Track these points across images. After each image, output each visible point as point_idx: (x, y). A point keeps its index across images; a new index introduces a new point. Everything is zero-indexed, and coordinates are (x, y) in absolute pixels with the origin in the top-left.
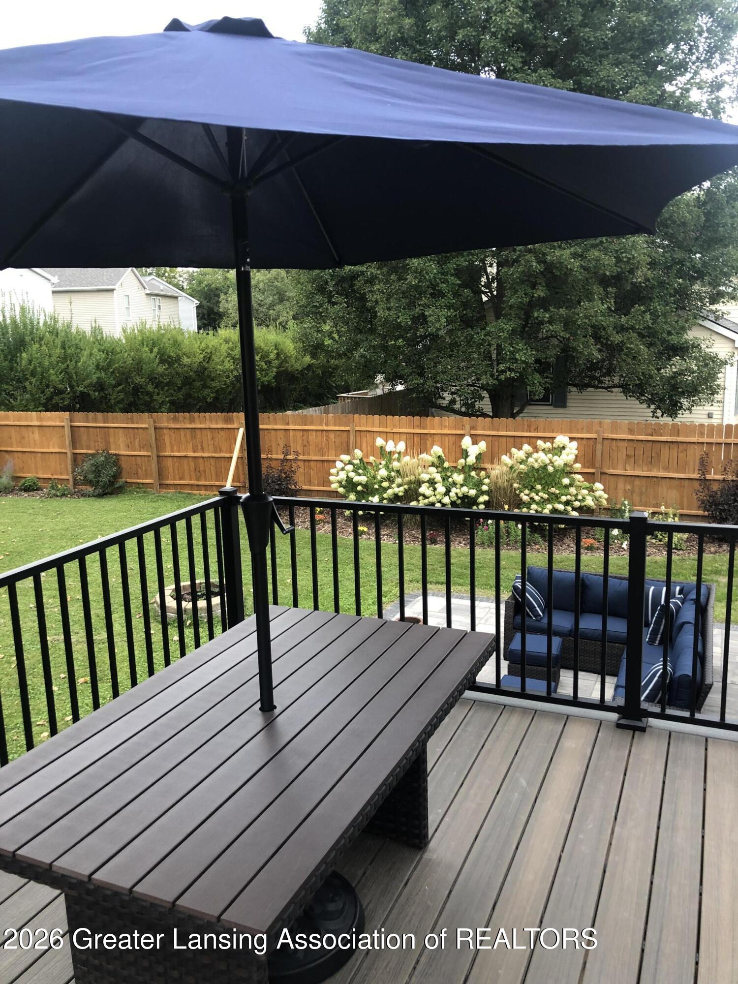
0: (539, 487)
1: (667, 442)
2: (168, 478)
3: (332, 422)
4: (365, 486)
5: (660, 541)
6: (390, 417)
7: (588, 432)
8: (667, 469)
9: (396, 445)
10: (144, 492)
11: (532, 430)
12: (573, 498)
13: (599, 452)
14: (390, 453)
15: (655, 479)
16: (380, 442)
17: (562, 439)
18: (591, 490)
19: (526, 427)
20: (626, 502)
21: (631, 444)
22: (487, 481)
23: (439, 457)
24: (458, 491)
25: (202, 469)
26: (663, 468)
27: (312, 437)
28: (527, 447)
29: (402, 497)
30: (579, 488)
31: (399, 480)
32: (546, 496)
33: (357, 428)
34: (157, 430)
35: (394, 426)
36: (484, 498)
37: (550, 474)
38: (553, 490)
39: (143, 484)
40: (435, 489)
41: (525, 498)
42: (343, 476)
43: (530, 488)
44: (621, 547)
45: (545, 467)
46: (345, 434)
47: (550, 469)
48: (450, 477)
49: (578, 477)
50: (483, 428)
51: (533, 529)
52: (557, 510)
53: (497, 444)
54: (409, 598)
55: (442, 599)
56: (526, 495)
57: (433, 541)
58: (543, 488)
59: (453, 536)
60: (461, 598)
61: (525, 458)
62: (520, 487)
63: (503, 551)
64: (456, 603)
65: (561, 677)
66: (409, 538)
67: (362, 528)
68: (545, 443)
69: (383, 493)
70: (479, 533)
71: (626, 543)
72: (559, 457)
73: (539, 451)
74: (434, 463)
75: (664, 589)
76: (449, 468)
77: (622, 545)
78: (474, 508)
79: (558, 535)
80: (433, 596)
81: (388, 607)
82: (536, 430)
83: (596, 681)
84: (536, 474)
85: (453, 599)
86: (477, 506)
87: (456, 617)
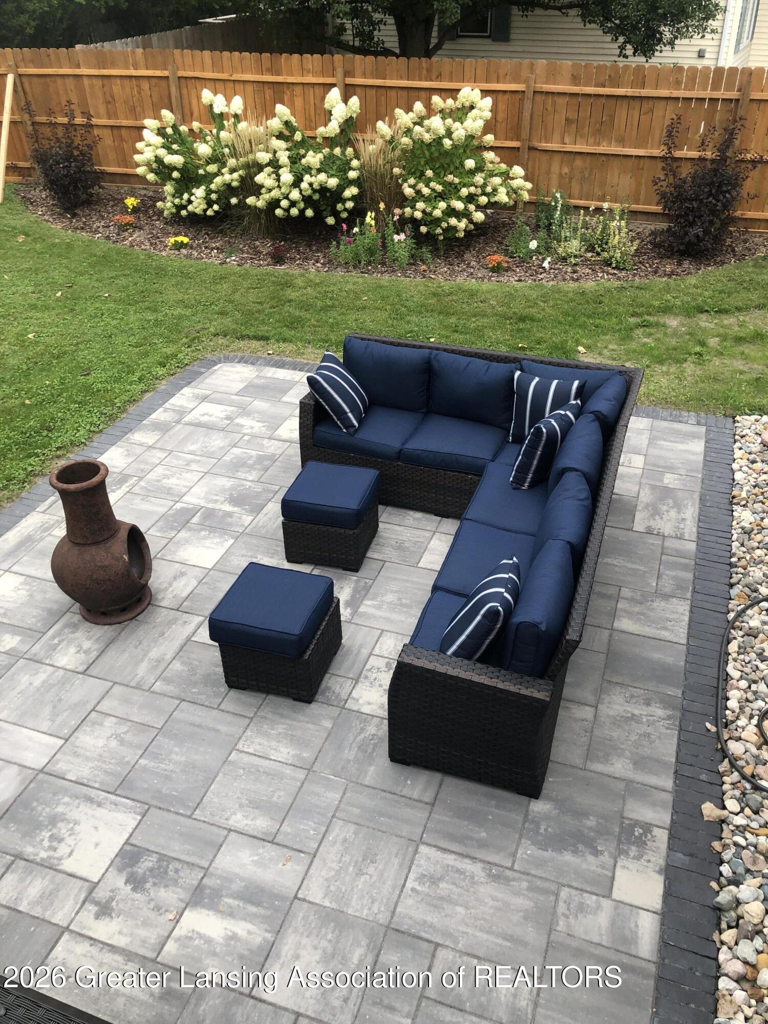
0: (429, 173)
1: (626, 97)
3: (143, 62)
4: (184, 170)
5: (598, 254)
6: (226, 54)
7: (515, 80)
8: (621, 141)
9: (229, 100)
11: (434, 77)
12: (479, 191)
13: (526, 115)
14: (221, 115)
15: (604, 158)
16: (207, 96)
17: (469, 93)
18: (506, 176)
19: (424, 72)
20: (558, 195)
21: (574, 101)
22: (355, 163)
23: (287, 123)
24: (313, 179)
26: (616, 141)
27: (117, 88)
28: (419, 106)
29: (237, 188)
30: (492, 174)
31: (232, 162)
32: (439, 188)
33: (181, 73)
35: (234, 70)
36: (352, 191)
37: (447, 153)
38: (450, 178)
40: (278, 180)
41: (408, 191)
42: (150, 154)
43: (418, 174)
44: (540, 266)
45: (438, 141)
46: (163, 84)
47: (447, 143)
48: (304, 156)
49: (490, 156)
50: (364, 75)
51: (420, 240)
52: (454, 210)
53: (383, 98)
54: (200, 367)
55: (250, 367)
56: (410, 186)
57: (278, 258)
58: (437, 174)
59: (311, 250)
60: (281, 365)
61: (412, 126)
62: (404, 173)
63: (375, 275)
64: (269, 375)
65: (380, 524)
66: (248, 253)
67: (180, 239)
68: (445, 101)
69: (212, 182)
70: (342, 247)
71: (549, 259)
72: (462, 123)
73: (435, 114)
74: (281, 133)
75: (555, 382)
76: (303, 140)
77: (543, 262)
78: (339, 206)
79: (459, 246)
80: (239, 362)
81: (163, 386)
82: (439, 77)
83: (435, 532)
84: (427, 153)
85: (268, 368)
86: (344, 204)
87: (259, 404)
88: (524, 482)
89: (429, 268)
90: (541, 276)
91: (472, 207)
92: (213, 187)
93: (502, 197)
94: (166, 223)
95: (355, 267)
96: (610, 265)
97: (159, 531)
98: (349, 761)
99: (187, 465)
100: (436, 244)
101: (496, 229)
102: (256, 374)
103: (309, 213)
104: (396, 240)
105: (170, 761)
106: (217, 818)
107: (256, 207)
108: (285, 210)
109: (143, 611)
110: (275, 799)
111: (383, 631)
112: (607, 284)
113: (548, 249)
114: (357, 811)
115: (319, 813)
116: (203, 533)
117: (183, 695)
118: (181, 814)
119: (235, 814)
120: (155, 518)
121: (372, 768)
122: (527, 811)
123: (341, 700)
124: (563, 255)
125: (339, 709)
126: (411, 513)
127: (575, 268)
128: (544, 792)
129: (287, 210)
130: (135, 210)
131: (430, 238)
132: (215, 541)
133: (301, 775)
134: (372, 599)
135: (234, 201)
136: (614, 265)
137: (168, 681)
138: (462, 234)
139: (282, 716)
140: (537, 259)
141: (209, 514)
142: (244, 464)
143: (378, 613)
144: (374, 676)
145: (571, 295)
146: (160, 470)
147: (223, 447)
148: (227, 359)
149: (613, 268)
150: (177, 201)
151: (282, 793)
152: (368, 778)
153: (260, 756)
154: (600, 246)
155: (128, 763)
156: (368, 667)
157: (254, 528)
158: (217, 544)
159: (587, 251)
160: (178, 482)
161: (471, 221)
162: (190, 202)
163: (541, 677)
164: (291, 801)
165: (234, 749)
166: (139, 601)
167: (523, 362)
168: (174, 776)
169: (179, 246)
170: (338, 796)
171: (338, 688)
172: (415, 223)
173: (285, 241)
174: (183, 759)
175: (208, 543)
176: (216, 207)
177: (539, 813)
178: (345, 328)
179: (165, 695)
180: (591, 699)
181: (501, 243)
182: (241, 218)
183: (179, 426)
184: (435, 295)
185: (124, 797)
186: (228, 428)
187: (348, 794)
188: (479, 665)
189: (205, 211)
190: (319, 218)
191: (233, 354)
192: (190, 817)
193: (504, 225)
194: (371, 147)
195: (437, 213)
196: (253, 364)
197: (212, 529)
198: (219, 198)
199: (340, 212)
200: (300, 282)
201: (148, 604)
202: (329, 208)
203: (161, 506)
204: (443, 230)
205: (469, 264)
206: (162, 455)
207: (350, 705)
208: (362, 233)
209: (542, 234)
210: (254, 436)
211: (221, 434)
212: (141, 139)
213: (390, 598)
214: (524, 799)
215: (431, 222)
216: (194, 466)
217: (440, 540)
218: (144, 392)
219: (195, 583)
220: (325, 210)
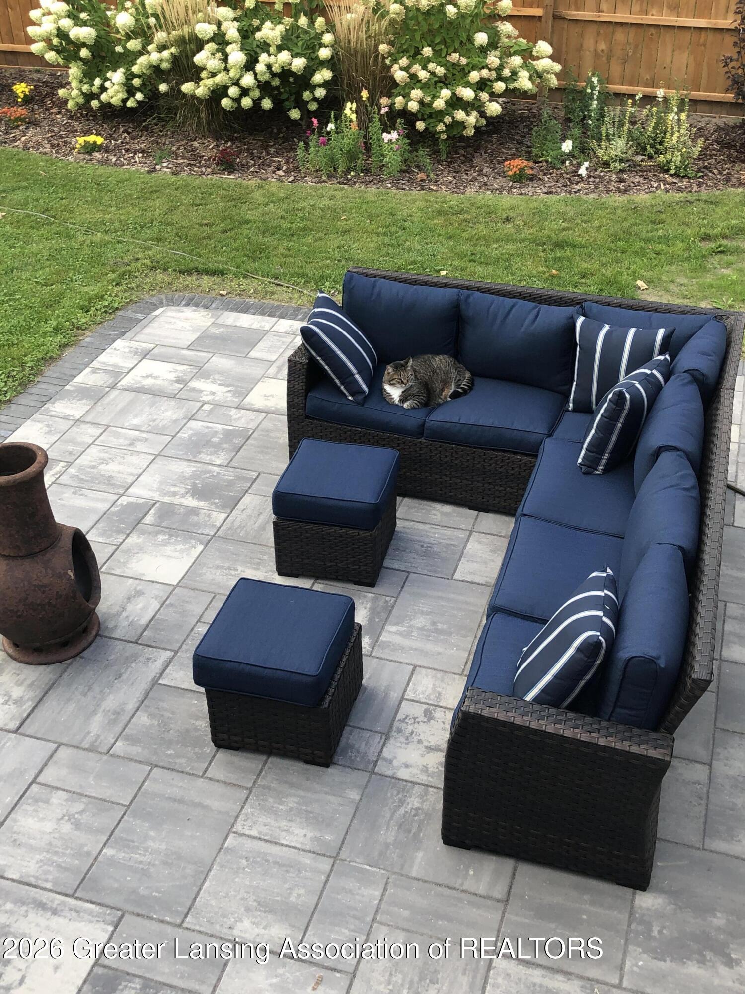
0: (427, 51)
4: (95, 47)
8: (675, 8)
15: (652, 31)
18: (528, 56)
20: (595, 80)
22: (328, 38)
24: (272, 59)
26: (669, 7)
30: (508, 52)
31: (160, 36)
36: (323, 75)
37: (450, 24)
38: (455, 57)
40: (226, 58)
42: (49, 26)
43: (412, 53)
44: (576, 174)
45: (440, 8)
47: (451, 12)
48: (258, 29)
49: (506, 28)
51: (415, 139)
52: (460, 100)
54: (136, 312)
55: (203, 312)
57: (227, 164)
58: (436, 53)
59: (268, 153)
60: (244, 309)
62: (393, 50)
63: (357, 186)
64: (230, 321)
65: (398, 522)
66: (183, 157)
67: (92, 138)
69: (133, 63)
70: (312, 149)
71: (586, 164)
76: (257, 7)
77: (578, 168)
78: (307, 95)
79: (464, 148)
80: (187, 305)
81: (88, 338)
83: (471, 532)
84: (423, 23)
85: (227, 313)
87: (220, 362)
88: (598, 464)
89: (428, 176)
90: (578, 187)
91: (484, 96)
92: (135, 69)
93: (524, 82)
94: (71, 117)
95: (330, 177)
96: (667, 171)
97: (102, 535)
98: (387, 846)
99: (130, 445)
100: (438, 145)
102: (212, 320)
103: (267, 104)
104: (386, 141)
105: (146, 850)
106: (217, 927)
107: (193, 97)
108: (234, 100)
109: (91, 644)
110: (293, 899)
111: (415, 667)
112: (666, 197)
113: (585, 151)
114: (406, 913)
115: (354, 917)
116: (161, 537)
117: (154, 759)
118: (168, 923)
119: (241, 921)
120: (95, 518)
121: (420, 855)
122: (632, 907)
123: (368, 762)
124: (605, 158)
125: (368, 774)
126: (438, 506)
127: (621, 176)
128: (653, 881)
129: (237, 101)
130: (28, 100)
131: (429, 137)
132: (179, 547)
133: (325, 865)
134: (397, 624)
135: (163, 88)
136: (673, 172)
137: (132, 740)
138: (471, 132)
139: (292, 785)
140: (571, 164)
141: (167, 511)
142: (208, 443)
143: (406, 642)
144: (410, 728)
145: (620, 212)
146: (94, 451)
147: (175, 422)
148: (171, 302)
149: (671, 176)
150: (85, 88)
151: (302, 891)
152: (415, 868)
153: (266, 841)
154: (652, 146)
155: (88, 854)
156: (400, 716)
157: (229, 529)
158: (181, 551)
159: (636, 153)
160: (121, 468)
161: (482, 114)
162: (103, 89)
163: (655, 729)
164: (315, 902)
165: (230, 832)
166: (86, 630)
167: (585, 304)
168: (152, 870)
169: (91, 149)
170: (378, 893)
171: (363, 746)
172: (409, 118)
173: (231, 140)
174: (164, 847)
175: (168, 550)
176: (139, 96)
177: (648, 909)
178: (327, 259)
179: (131, 760)
180: (702, 753)
181: (520, 143)
182: (172, 111)
183: (114, 394)
184: (440, 213)
185: (88, 901)
186: (182, 395)
187: (391, 890)
188: (571, 715)
189: (124, 101)
190: (279, 109)
191: (178, 294)
192: (180, 926)
193: (523, 118)
194: (348, 16)
195: (439, 104)
196: (206, 307)
197: (172, 532)
198: (143, 85)
199: (307, 103)
200: (258, 195)
201: (97, 635)
202: (293, 98)
203: (103, 501)
204: (446, 126)
205: (481, 171)
206: (96, 432)
207: (381, 768)
208: (338, 131)
209: (577, 131)
210: (217, 405)
211: (173, 402)
212: (35, 5)
213: (421, 621)
214: (629, 891)
215: (430, 116)
216: (139, 447)
217: (480, 543)
218: (63, 347)
219: (156, 605)
220: (287, 100)
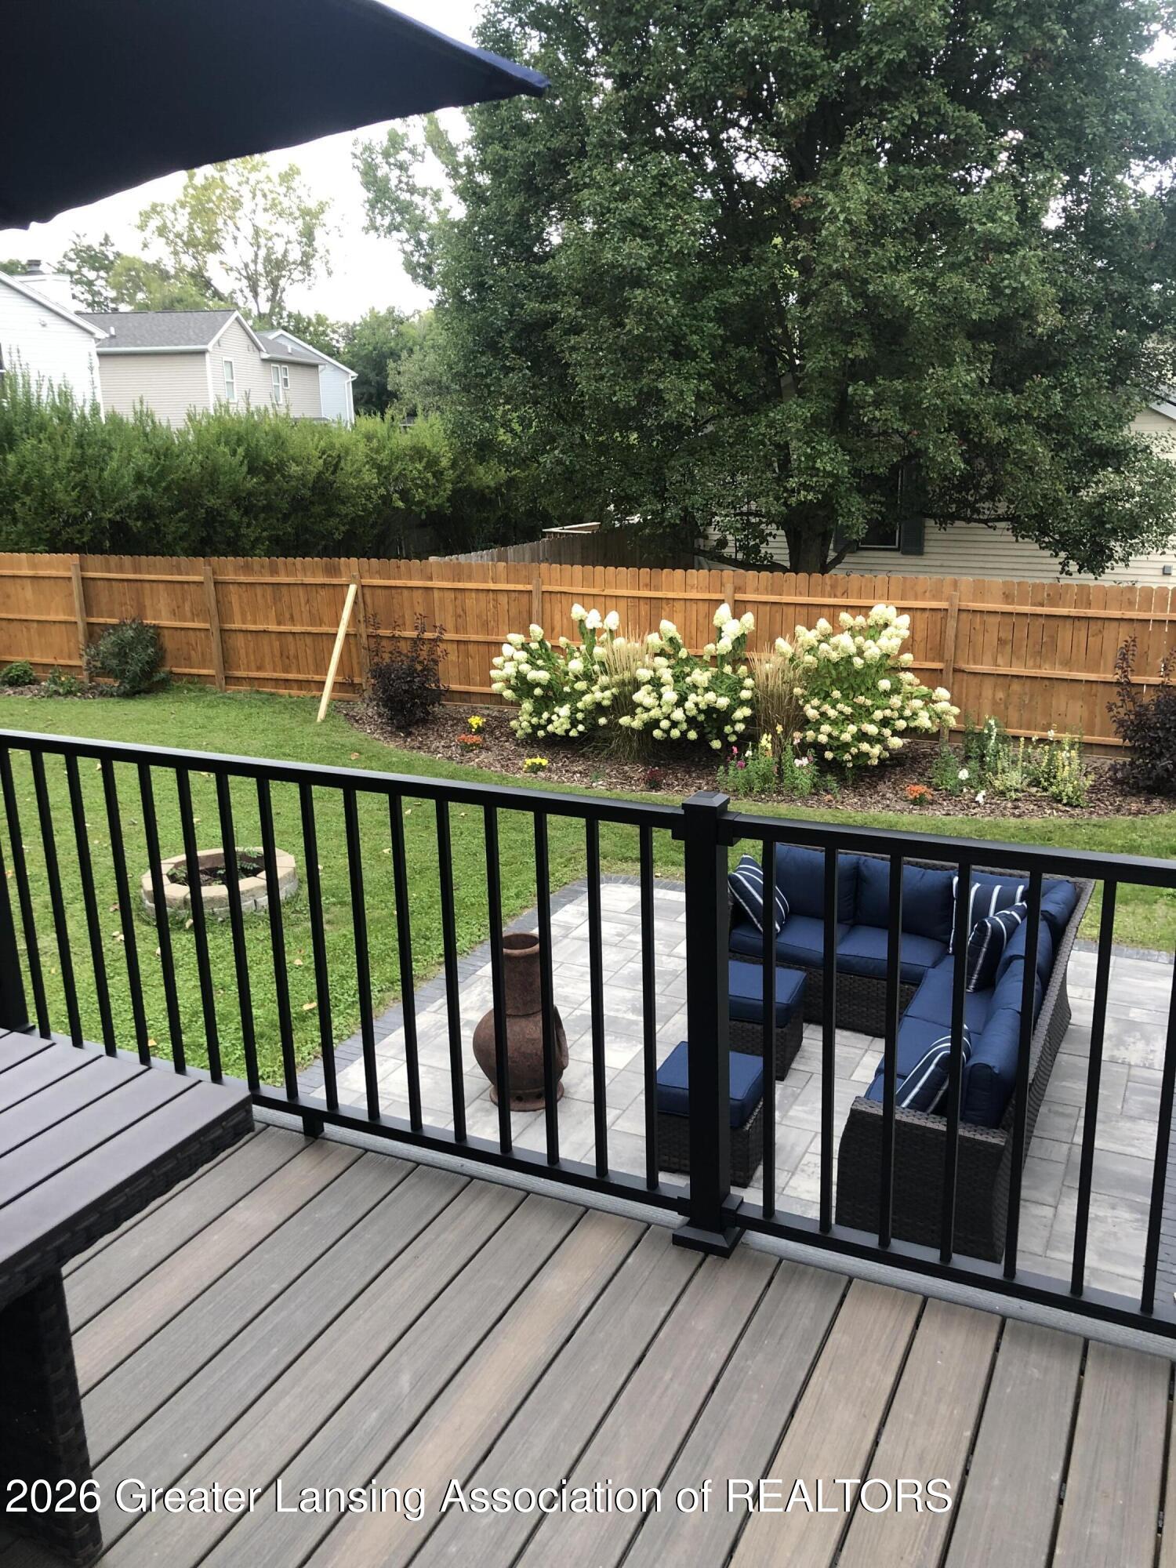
0: (837, 694)
1: (1068, 617)
2: (238, 668)
3: (504, 576)
4: (547, 687)
5: (1045, 789)
6: (600, 569)
7: (934, 598)
8: (1067, 664)
9: (604, 616)
10: (201, 690)
11: (839, 594)
12: (896, 714)
13: (951, 633)
14: (594, 630)
15: (1047, 682)
16: (577, 611)
17: (882, 611)
18: (928, 700)
19: (828, 588)
20: (992, 722)
21: (1007, 619)
22: (749, 682)
23: (671, 640)
24: (699, 699)
25: (292, 653)
26: (1061, 664)
27: (470, 601)
28: (823, 624)
29: (609, 707)
30: (910, 697)
31: (604, 679)
32: (848, 710)
33: (545, 588)
34: (220, 586)
35: (606, 584)
36: (744, 712)
37: (857, 673)
38: (861, 699)
39: (199, 676)
40: (660, 697)
41: (811, 713)
42: (510, 670)
43: (822, 695)
44: (973, 800)
45: (848, 659)
46: (526, 596)
47: (858, 662)
48: (688, 675)
49: (908, 677)
50: (757, 590)
51: (823, 767)
52: (866, 734)
53: (778, 617)
55: (637, 889)
56: (813, 708)
57: (656, 783)
58: (845, 696)
59: (690, 777)
61: (816, 644)
62: (806, 693)
64: (660, 896)
65: (802, 1040)
66: (616, 778)
67: (538, 760)
68: (854, 618)
69: (578, 700)
70: (731, 772)
71: (983, 793)
72: (875, 641)
73: (842, 632)
74: (662, 650)
75: (997, 888)
76: (688, 659)
77: (976, 796)
78: (728, 729)
79: (870, 777)
80: (624, 883)
82: (845, 593)
83: (866, 1051)
84: (834, 672)
85: (657, 890)
86: (733, 727)
89: (835, 798)
90: (975, 811)
92: (580, 705)
93: (924, 721)
94: (518, 745)
95: (746, 795)
96: (1060, 801)
100: (844, 772)
101: (915, 760)
103: (692, 735)
104: (797, 766)
107: (629, 728)
108: (664, 731)
109: (557, 1101)
112: (1058, 822)
113: (982, 782)
116: (608, 1038)
124: (1001, 788)
127: (1016, 803)
129: (667, 732)
130: (480, 731)
131: (836, 767)
132: (624, 1046)
134: (802, 1105)
135: (602, 721)
136: (1065, 801)
138: (875, 762)
140: (969, 793)
141: (612, 1021)
143: (810, 1117)
145: (1012, 830)
147: (618, 962)
149: (1065, 805)
150: (534, 720)
154: (1047, 780)
157: (663, 1035)
158: (625, 1049)
159: (1029, 785)
160: (574, 992)
161: (886, 748)
162: (550, 721)
163: (996, 1127)
169: (536, 769)
172: (819, 748)
173: (659, 765)
175: (614, 1046)
176: (581, 728)
180: (1051, 1200)
181: (921, 775)
182: (607, 741)
183: (566, 941)
186: (622, 944)
188: (934, 1114)
189: (567, 731)
190: (703, 740)
191: (614, 876)
193: (925, 755)
194: (767, 666)
195: (846, 737)
197: (617, 1035)
198: (585, 718)
199: (728, 735)
201: (563, 1095)
202: (715, 731)
204: (852, 756)
205: (884, 795)
207: (788, 1191)
208: (755, 758)
209: (973, 764)
211: (614, 949)
212: (500, 654)
215: (838, 748)
217: (873, 1052)
220: (710, 732)
